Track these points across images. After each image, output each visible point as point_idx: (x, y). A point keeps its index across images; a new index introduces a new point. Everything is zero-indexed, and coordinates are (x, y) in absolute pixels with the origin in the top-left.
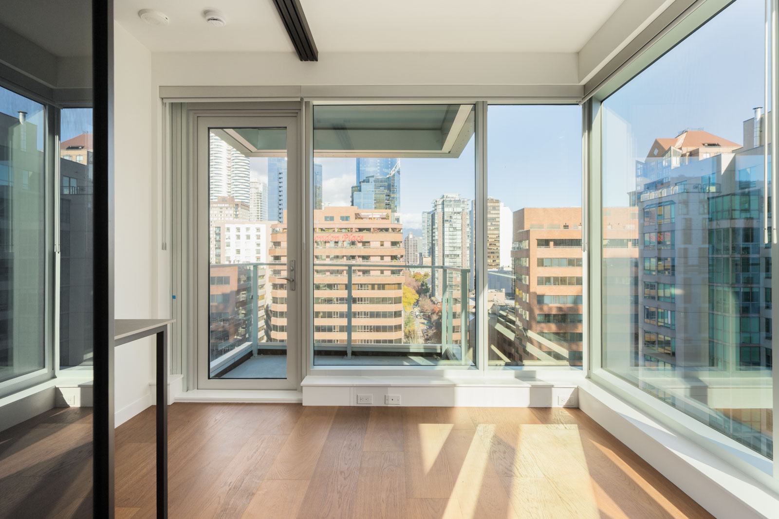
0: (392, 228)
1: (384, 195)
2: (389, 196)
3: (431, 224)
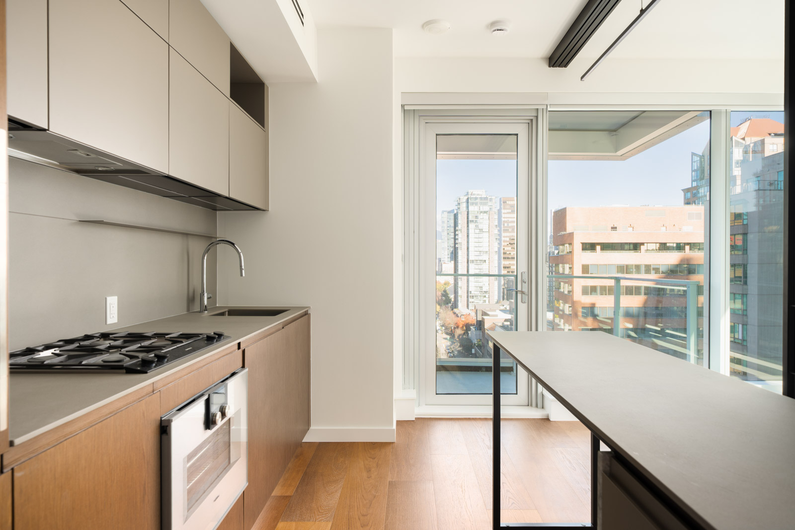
3: (452, 225)
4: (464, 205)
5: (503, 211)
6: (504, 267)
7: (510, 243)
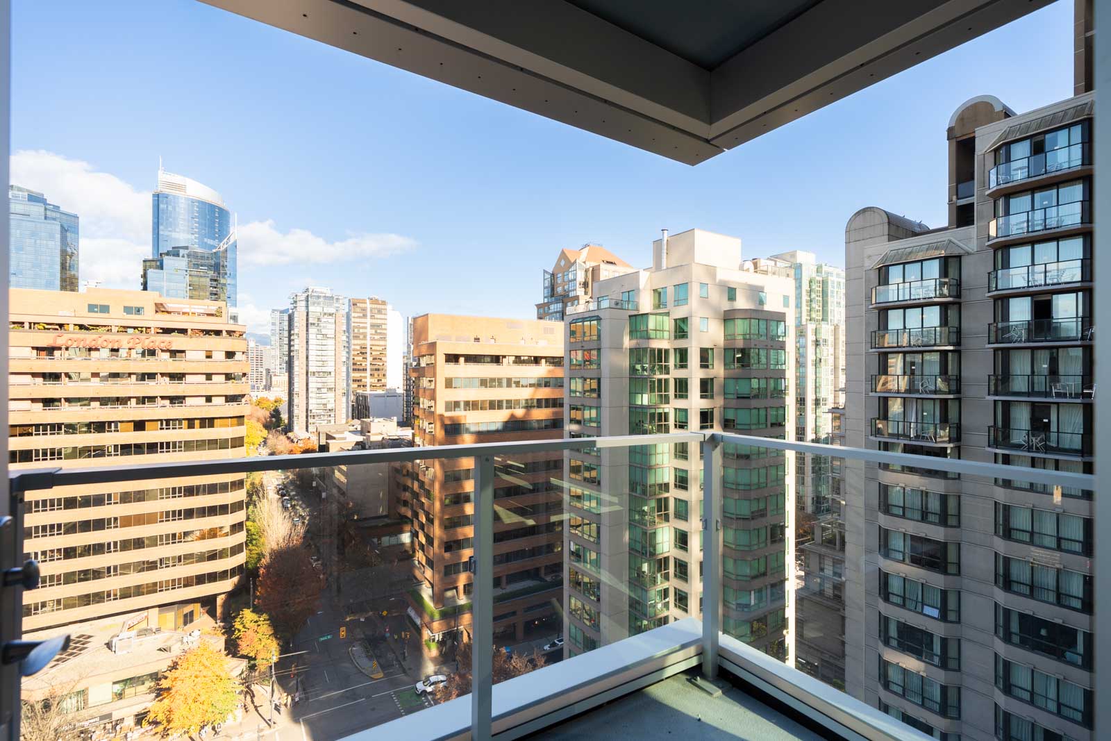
0: (226, 331)
1: (208, 280)
2: (216, 280)
3: (286, 328)
4: (304, 303)
5: (353, 315)
6: (353, 380)
7: (361, 353)
